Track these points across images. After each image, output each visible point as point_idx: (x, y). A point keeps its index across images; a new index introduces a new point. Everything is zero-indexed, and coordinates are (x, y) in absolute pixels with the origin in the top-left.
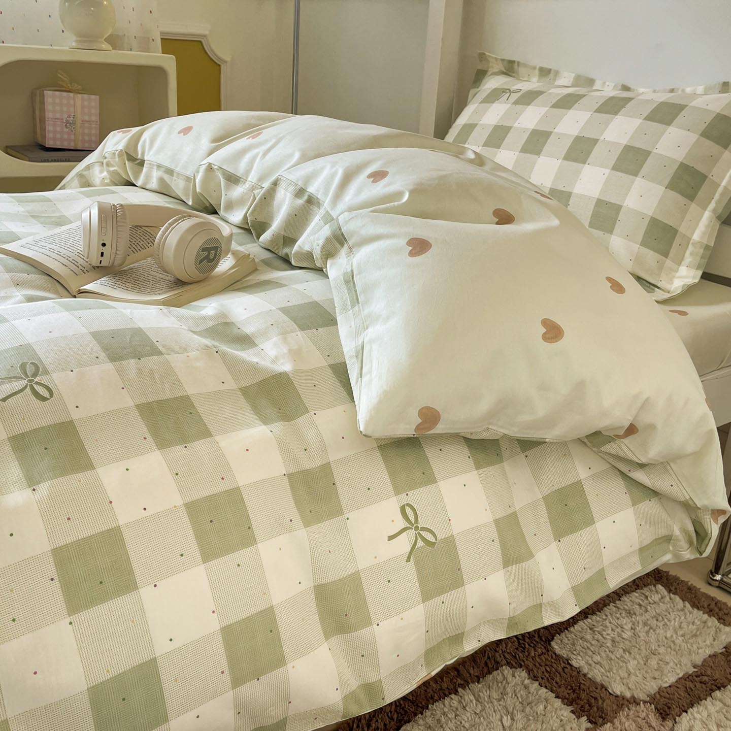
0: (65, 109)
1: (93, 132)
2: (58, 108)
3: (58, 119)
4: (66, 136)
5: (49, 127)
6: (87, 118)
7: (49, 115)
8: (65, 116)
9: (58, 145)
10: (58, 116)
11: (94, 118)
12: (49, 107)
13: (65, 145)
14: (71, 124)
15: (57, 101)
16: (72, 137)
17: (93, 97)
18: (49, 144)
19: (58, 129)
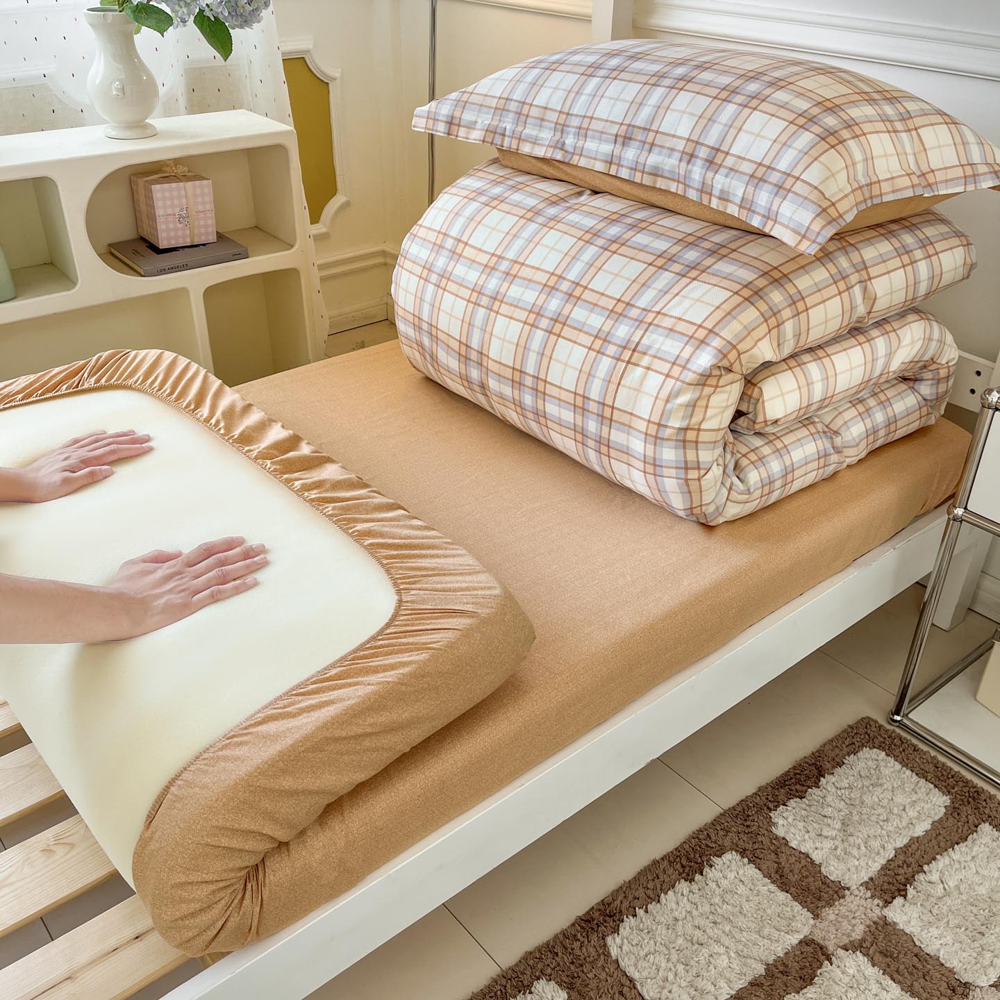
0: (176, 202)
1: (210, 222)
2: (168, 203)
3: (170, 215)
4: (180, 233)
5: (161, 227)
6: (200, 208)
7: (160, 212)
8: (177, 210)
9: (173, 244)
10: (169, 211)
11: (208, 207)
12: (158, 204)
13: (181, 243)
14: (184, 218)
15: (167, 194)
16: (188, 232)
17: (205, 182)
18: (163, 244)
19: (171, 226)
